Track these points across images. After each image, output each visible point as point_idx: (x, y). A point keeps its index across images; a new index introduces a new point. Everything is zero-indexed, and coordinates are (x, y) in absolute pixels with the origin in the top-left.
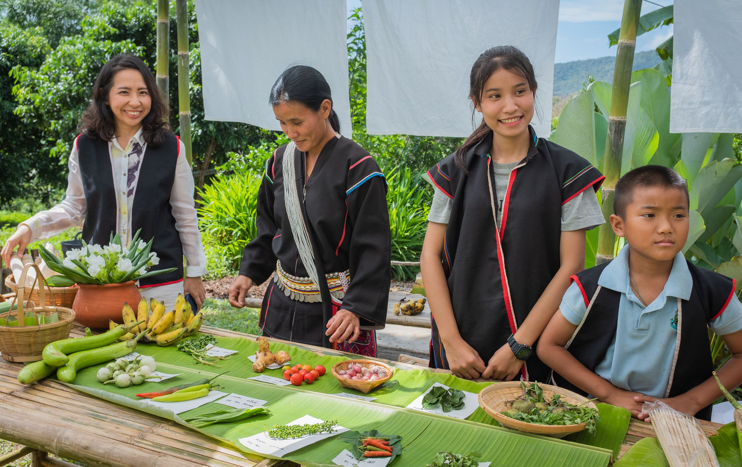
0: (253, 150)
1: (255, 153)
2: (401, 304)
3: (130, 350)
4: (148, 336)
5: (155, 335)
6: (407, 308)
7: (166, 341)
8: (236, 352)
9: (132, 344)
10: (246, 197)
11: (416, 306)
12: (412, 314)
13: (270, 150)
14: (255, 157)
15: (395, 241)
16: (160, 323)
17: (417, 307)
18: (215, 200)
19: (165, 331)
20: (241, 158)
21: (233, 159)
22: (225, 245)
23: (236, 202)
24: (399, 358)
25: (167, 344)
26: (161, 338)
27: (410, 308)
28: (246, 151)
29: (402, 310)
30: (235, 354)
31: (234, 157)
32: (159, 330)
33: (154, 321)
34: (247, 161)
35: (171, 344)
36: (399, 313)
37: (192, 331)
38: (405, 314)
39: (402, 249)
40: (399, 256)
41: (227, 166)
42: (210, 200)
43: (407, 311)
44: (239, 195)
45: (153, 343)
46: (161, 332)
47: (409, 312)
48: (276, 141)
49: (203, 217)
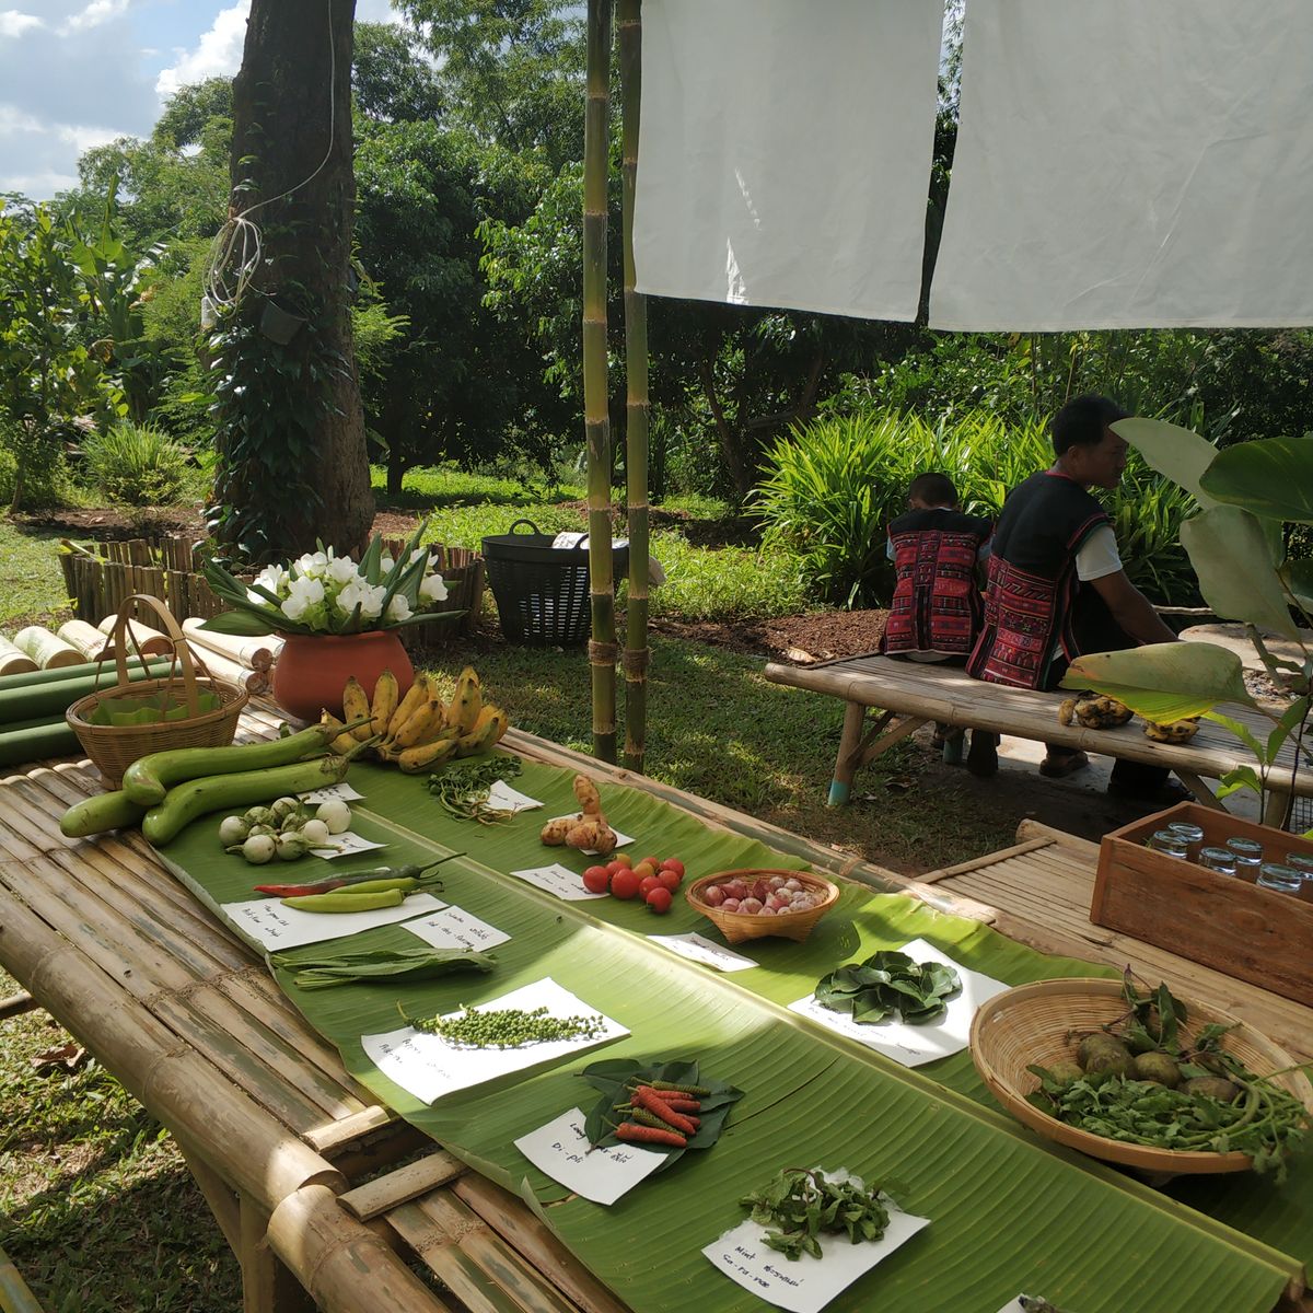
0: (888, 369)
1: (892, 375)
2: (1078, 702)
3: (331, 778)
4: (385, 748)
5: (399, 749)
6: (1089, 711)
7: (415, 763)
8: (540, 804)
9: (334, 767)
10: (849, 461)
11: (1112, 708)
12: (1100, 727)
13: (920, 369)
14: (890, 383)
15: (1149, 558)
16: (407, 725)
17: (1114, 711)
18: (792, 467)
19: (417, 743)
20: (865, 385)
21: (848, 388)
22: (805, 551)
23: (831, 471)
24: (1019, 828)
25: (416, 771)
26: (408, 756)
27: (1095, 712)
28: (874, 373)
29: (1079, 715)
30: (537, 809)
31: (852, 382)
32: (404, 739)
33: (401, 720)
34: (875, 390)
35: (420, 771)
36: (1070, 721)
37: (477, 745)
38: (1085, 726)
39: (1163, 575)
40: (1157, 590)
41: (835, 400)
42: (783, 465)
43: (1088, 718)
44: (837, 455)
45: (392, 766)
46: (411, 743)
47: (1093, 721)
48: (934, 351)
49: (768, 498)
